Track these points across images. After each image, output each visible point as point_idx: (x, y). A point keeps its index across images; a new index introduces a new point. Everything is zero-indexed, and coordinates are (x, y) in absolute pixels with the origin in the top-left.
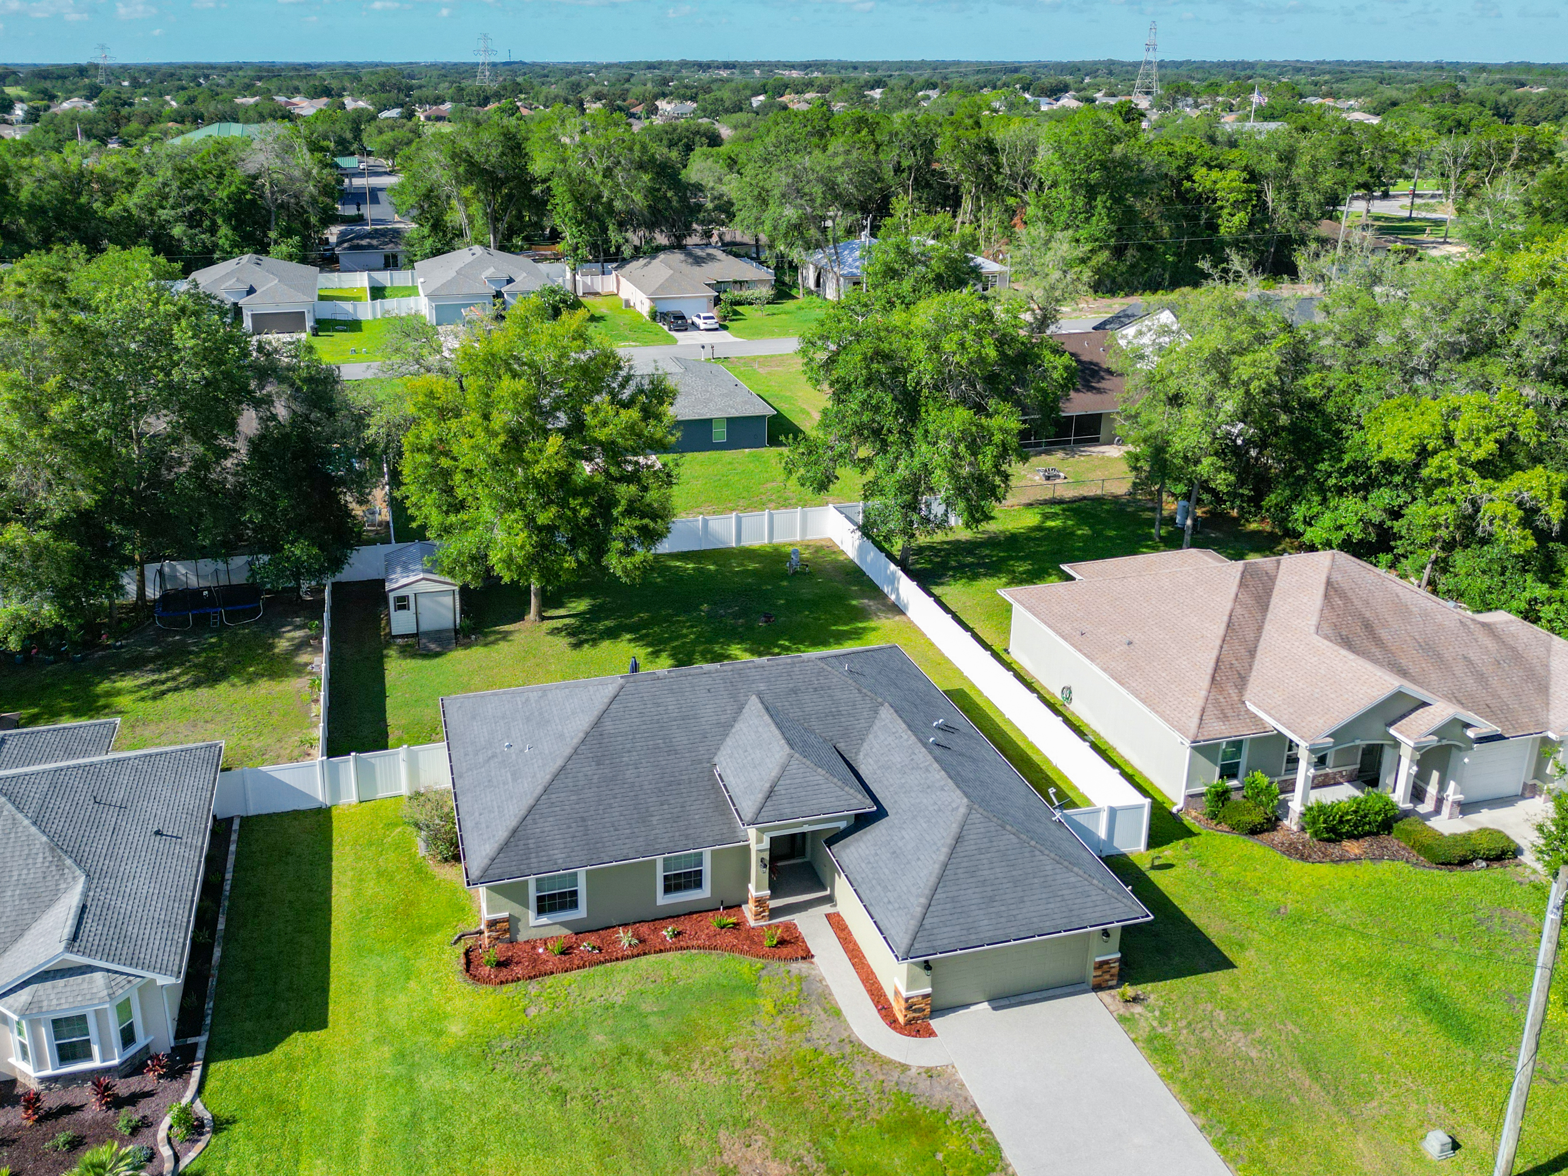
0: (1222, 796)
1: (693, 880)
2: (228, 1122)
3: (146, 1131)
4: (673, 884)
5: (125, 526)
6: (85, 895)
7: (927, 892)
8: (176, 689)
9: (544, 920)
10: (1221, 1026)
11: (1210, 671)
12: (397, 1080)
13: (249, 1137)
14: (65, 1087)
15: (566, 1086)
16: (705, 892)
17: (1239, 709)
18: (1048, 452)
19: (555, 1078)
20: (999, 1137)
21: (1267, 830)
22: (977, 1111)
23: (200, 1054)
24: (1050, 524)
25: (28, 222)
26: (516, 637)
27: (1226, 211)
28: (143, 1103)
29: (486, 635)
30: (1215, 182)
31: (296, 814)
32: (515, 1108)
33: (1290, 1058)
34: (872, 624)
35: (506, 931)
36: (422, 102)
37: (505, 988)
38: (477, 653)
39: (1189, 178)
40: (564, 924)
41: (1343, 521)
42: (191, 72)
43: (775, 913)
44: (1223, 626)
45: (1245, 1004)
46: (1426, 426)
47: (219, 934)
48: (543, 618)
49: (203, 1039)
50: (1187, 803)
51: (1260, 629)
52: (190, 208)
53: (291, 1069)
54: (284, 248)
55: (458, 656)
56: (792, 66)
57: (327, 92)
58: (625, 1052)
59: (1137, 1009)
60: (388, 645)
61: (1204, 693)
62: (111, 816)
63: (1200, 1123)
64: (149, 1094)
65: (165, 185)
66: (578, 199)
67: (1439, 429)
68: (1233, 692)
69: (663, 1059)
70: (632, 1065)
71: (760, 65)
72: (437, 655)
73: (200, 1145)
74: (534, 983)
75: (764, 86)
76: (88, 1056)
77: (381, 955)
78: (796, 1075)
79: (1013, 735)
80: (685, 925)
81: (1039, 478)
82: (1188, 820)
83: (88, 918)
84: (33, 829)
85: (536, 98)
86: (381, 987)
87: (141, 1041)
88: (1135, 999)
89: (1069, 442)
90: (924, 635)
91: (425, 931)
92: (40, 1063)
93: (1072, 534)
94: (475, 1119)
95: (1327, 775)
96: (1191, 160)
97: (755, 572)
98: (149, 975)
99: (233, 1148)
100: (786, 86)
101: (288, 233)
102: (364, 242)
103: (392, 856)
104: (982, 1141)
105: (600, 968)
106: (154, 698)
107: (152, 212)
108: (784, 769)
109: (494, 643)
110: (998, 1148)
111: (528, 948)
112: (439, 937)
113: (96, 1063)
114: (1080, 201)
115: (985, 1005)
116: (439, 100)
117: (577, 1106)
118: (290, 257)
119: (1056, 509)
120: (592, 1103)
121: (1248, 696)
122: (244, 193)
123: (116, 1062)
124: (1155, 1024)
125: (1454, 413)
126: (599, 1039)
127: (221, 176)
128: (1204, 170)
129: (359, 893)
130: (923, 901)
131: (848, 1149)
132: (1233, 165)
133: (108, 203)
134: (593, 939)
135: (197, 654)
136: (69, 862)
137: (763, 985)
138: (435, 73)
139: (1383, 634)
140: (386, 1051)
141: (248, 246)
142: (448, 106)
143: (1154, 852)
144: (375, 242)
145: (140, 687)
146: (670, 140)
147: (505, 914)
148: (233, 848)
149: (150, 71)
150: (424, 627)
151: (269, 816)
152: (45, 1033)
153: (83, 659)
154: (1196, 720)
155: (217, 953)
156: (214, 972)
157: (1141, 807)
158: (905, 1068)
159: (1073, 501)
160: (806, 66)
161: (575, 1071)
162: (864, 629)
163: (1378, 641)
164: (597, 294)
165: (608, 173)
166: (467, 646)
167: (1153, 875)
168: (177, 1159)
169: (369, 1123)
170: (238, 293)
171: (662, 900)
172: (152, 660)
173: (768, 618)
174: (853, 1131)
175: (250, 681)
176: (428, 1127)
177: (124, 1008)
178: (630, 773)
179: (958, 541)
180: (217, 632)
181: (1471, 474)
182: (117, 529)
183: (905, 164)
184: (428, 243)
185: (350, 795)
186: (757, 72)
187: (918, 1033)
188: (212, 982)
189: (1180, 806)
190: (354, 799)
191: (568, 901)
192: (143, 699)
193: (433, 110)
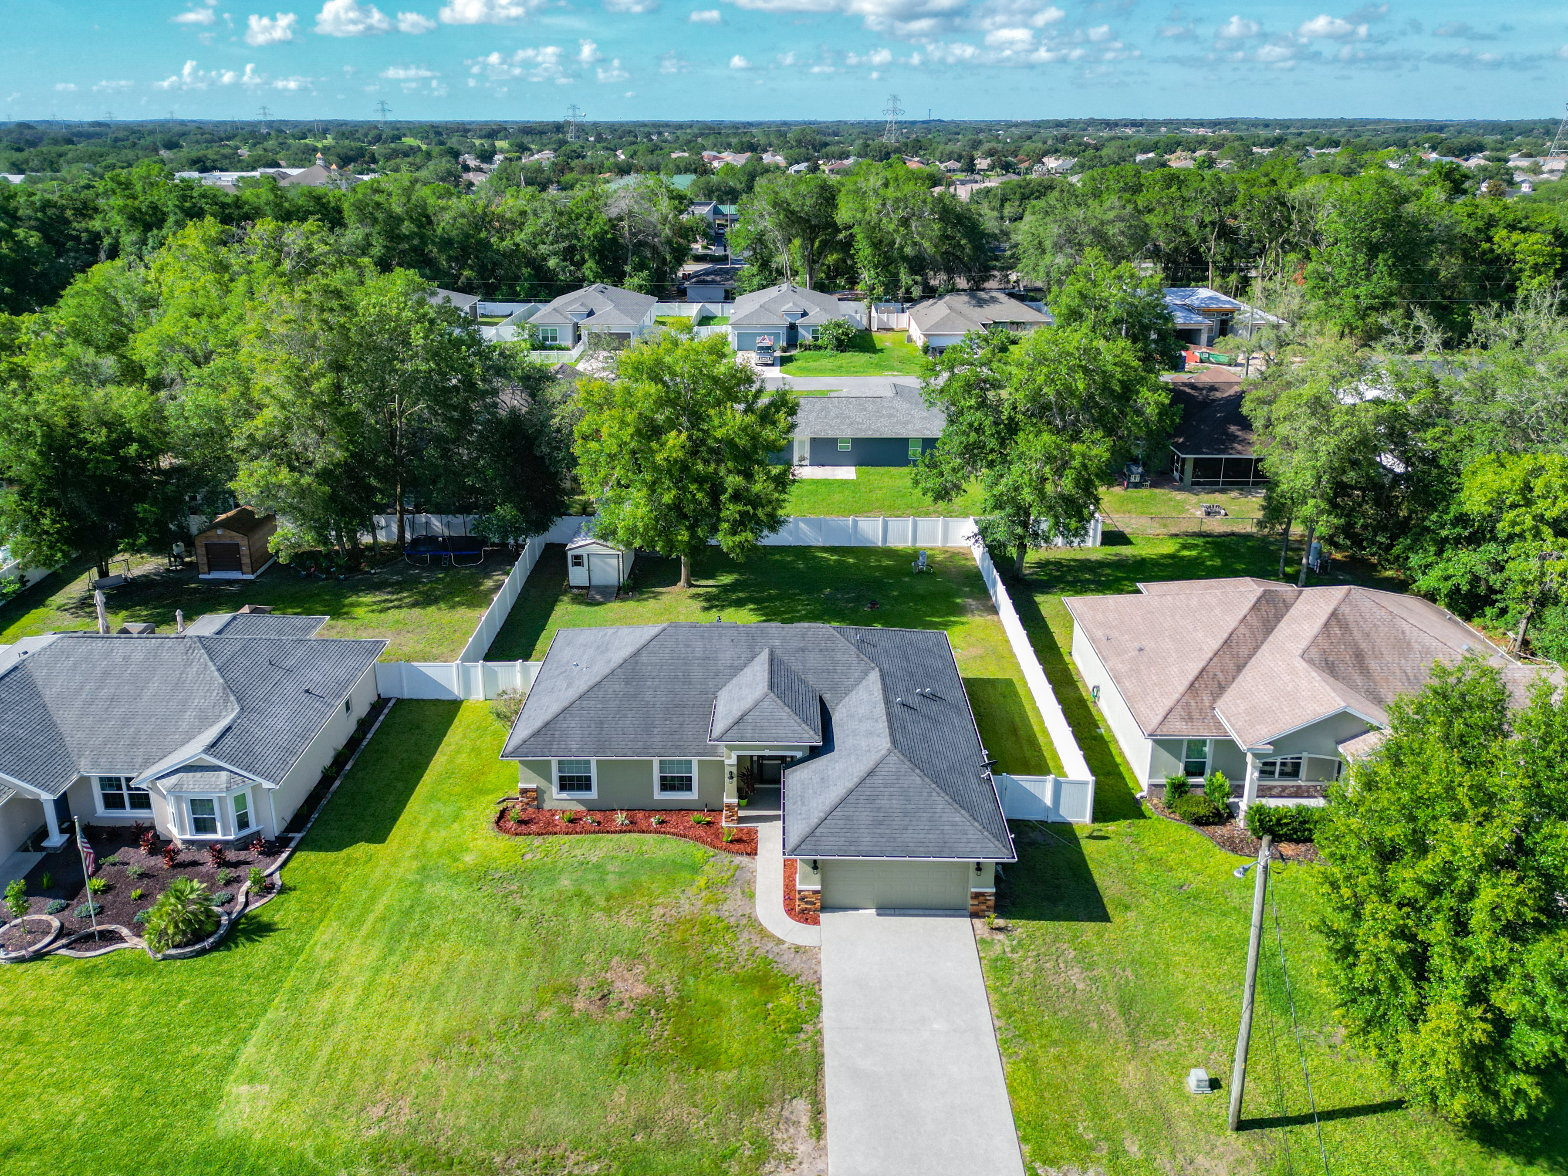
0: (1179, 789)
1: (685, 784)
2: (290, 889)
3: (235, 885)
4: (667, 784)
5: (380, 481)
6: (234, 721)
7: (828, 809)
8: (399, 607)
9: (564, 795)
10: (1066, 962)
11: (1191, 678)
12: (411, 883)
13: (299, 900)
14: (199, 850)
15: (524, 908)
16: (693, 796)
17: (1208, 715)
18: (1223, 491)
19: (519, 902)
20: (824, 1003)
21: (1213, 823)
22: (819, 982)
23: (293, 844)
24: (1186, 553)
25: (440, 251)
26: (663, 597)
27: (1527, 273)
28: (242, 867)
29: (642, 593)
30: (1516, 245)
31: (437, 702)
32: (481, 915)
33: (1111, 995)
34: (964, 619)
35: (534, 799)
36: (828, 157)
37: (518, 838)
38: (630, 605)
39: (1489, 239)
40: (579, 801)
41: (1451, 571)
42: (647, 129)
43: (741, 820)
44: (1221, 641)
45: (1098, 949)
46: (1507, 482)
47: (345, 772)
48: (691, 585)
49: (298, 836)
50: (1150, 792)
51: (1257, 648)
52: (565, 244)
53: (347, 864)
54: (636, 281)
55: (615, 606)
56: (1201, 124)
57: (752, 148)
58: (578, 895)
59: (1000, 936)
60: (565, 593)
61: (1177, 696)
62: (278, 675)
63: (998, 1024)
64: (248, 863)
65: (547, 225)
66: (876, 245)
67: (1518, 484)
68: (1207, 699)
69: (603, 903)
70: (577, 905)
71: (1167, 123)
72: (599, 604)
73: (266, 900)
74: (541, 838)
75: (1157, 143)
76: (215, 831)
77: (444, 804)
78: (694, 932)
79: (1033, 720)
80: (673, 818)
81: (1200, 513)
82: (1146, 807)
83: (229, 736)
84: (216, 674)
85: (932, 153)
86: (433, 824)
87: (253, 828)
88: (999, 929)
89: (1247, 483)
90: (1004, 632)
91: (483, 792)
92: (182, 830)
93: (1202, 563)
94: (450, 917)
95: (1299, 787)
96: (1491, 222)
97: (886, 568)
98: (258, 779)
99: (286, 904)
100: (1179, 144)
101: (641, 267)
102: (709, 278)
103: (488, 739)
104: (810, 1003)
105: (593, 836)
106: (381, 611)
107: (535, 247)
108: (757, 704)
109: (646, 600)
110: (820, 1009)
111: (548, 814)
112: (490, 797)
113: (219, 836)
114: (1361, 259)
115: (873, 911)
116: (845, 155)
117: (524, 922)
118: (640, 288)
119: (1200, 541)
120: (536, 922)
121: (1220, 704)
122: (606, 232)
123: (231, 837)
124: (1008, 949)
125: (1538, 471)
126: (565, 883)
127: (590, 218)
128: (1504, 233)
129: (451, 760)
130: (822, 815)
131: (702, 987)
132: (1540, 229)
133: (502, 239)
134: (599, 816)
135: (425, 584)
136: (232, 698)
137: (706, 868)
138: (856, 131)
139: (1373, 665)
140: (415, 865)
141: (609, 277)
142: (851, 161)
143: (1097, 826)
144: (718, 278)
145: (375, 603)
146: (1023, 194)
147: (534, 786)
148: (381, 718)
149: (613, 128)
150: (595, 582)
151: (417, 700)
152: (185, 808)
153: (346, 579)
154: (1160, 718)
155: (337, 783)
156: (329, 796)
157: (1086, 783)
158: (780, 942)
159: (1220, 536)
160: (1215, 124)
161: (536, 901)
162: (954, 623)
163: (1364, 670)
164: (891, 329)
165: (905, 222)
166: (624, 600)
167: (1083, 843)
168: (247, 904)
169: (379, 908)
170: (581, 316)
171: (659, 795)
172: (391, 585)
173: (873, 604)
174: (714, 977)
175: (453, 607)
176: (417, 916)
177: (240, 801)
178: (649, 694)
179: (1089, 561)
180: (446, 570)
181: (1547, 532)
182: (374, 482)
183: (1207, 219)
184: (756, 281)
185: (478, 694)
186: (1163, 129)
187: (806, 921)
188: (324, 802)
189: (1144, 794)
190: (481, 697)
191: (583, 784)
192: (373, 611)
193: (836, 164)
